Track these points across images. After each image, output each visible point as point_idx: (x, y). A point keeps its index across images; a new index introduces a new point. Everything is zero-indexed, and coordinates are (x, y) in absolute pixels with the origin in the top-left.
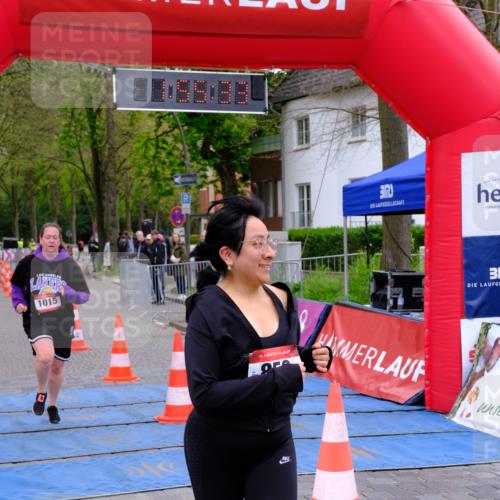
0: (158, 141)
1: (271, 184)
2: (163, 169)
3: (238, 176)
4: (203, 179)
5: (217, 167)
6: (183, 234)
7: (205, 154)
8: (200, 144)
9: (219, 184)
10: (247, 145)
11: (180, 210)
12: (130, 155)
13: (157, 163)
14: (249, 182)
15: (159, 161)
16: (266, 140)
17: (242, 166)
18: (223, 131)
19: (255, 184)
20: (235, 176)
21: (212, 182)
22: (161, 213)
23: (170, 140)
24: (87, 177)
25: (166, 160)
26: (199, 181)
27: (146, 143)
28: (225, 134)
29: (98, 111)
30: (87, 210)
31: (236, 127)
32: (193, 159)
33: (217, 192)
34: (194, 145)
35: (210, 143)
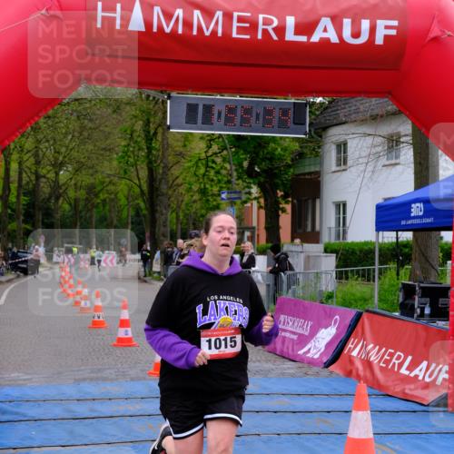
0: (207, 161)
1: (310, 201)
2: (212, 186)
3: (280, 193)
4: (247, 196)
5: (260, 185)
7: (250, 173)
8: (245, 164)
9: (262, 200)
10: (289, 166)
12: (182, 173)
13: (206, 180)
14: (290, 199)
15: (208, 178)
16: (307, 161)
17: (284, 185)
18: (267, 153)
19: (295, 201)
20: (277, 194)
21: (255, 198)
23: (219, 160)
24: (142, 191)
25: (215, 178)
26: (244, 197)
27: (197, 163)
28: (268, 156)
29: (155, 133)
30: (141, 221)
31: (279, 150)
32: (239, 178)
33: (260, 207)
34: (240, 165)
35: (255, 164)
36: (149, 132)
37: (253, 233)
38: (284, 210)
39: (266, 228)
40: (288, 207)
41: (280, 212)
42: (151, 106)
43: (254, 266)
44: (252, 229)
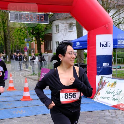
0: (20, 30)
1: (49, 41)
2: (22, 37)
3: (41, 39)
4: (32, 40)
5: (35, 37)
6: (27, 53)
7: (33, 34)
8: (31, 31)
9: (36, 41)
10: (43, 32)
11: (26, 47)
12: (13, 34)
13: (20, 36)
14: (44, 41)
15: (21, 35)
16: (48, 30)
17: (42, 37)
18: (37, 28)
19: (45, 41)
20: (40, 39)
21: (34, 41)
22: (21, 48)
23: (24, 30)
24: (2, 39)
25: (23, 35)
26: (31, 40)
27: (17, 31)
28: (37, 29)
29: (5, 22)
30: (2, 47)
31: (40, 27)
32: (30, 35)
33: (36, 43)
34: (30, 31)
35: (34, 31)
36: (3, 22)
37: (34, 50)
38: (42, 44)
39: (38, 49)
40: (43, 43)
41: (41, 44)
42: (4, 14)
43: (35, 60)
44: (34, 49)
